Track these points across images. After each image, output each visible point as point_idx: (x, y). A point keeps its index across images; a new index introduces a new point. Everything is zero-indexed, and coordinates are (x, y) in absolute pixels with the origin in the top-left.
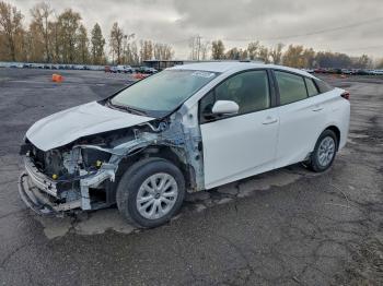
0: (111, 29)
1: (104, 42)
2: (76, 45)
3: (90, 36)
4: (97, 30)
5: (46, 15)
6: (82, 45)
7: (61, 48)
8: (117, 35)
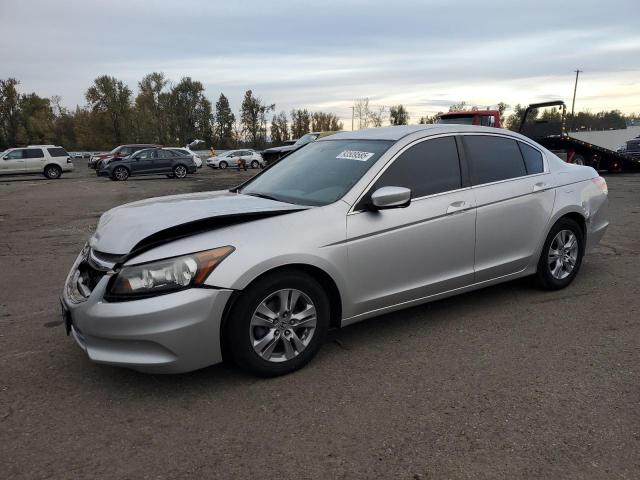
0: (242, 99)
1: (233, 118)
2: (197, 125)
3: (214, 111)
4: (223, 103)
5: (159, 87)
6: (205, 124)
7: (178, 129)
8: (251, 107)
